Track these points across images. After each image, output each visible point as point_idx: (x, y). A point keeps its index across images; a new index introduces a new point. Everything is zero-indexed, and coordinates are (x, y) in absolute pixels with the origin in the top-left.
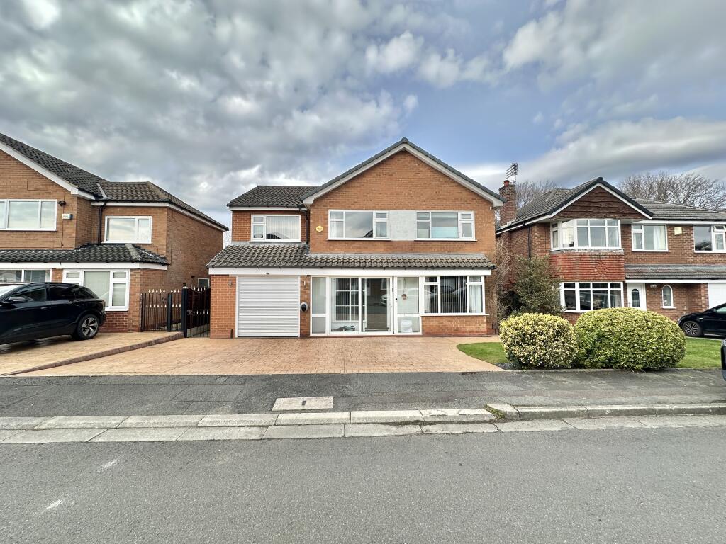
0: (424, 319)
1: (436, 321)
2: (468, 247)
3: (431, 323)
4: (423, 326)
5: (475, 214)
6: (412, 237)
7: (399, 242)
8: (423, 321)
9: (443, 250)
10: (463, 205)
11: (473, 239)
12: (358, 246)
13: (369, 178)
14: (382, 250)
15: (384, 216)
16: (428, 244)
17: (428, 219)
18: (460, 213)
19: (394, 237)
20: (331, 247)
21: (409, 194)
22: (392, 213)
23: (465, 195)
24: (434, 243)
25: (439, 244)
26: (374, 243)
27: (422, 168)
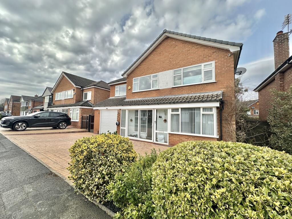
0: (170, 135)
1: (177, 138)
2: (209, 87)
3: (174, 139)
4: (169, 139)
5: (216, 63)
6: (171, 86)
7: (163, 89)
8: (169, 136)
9: (190, 91)
10: (205, 59)
11: (213, 80)
12: (144, 94)
13: (150, 58)
14: (155, 95)
15: (156, 76)
16: (180, 88)
17: (181, 73)
18: (203, 65)
19: (161, 87)
20: (133, 96)
21: (170, 61)
22: (160, 74)
23: (207, 51)
24: (184, 88)
25: (188, 87)
26: (151, 92)
27: (178, 43)
